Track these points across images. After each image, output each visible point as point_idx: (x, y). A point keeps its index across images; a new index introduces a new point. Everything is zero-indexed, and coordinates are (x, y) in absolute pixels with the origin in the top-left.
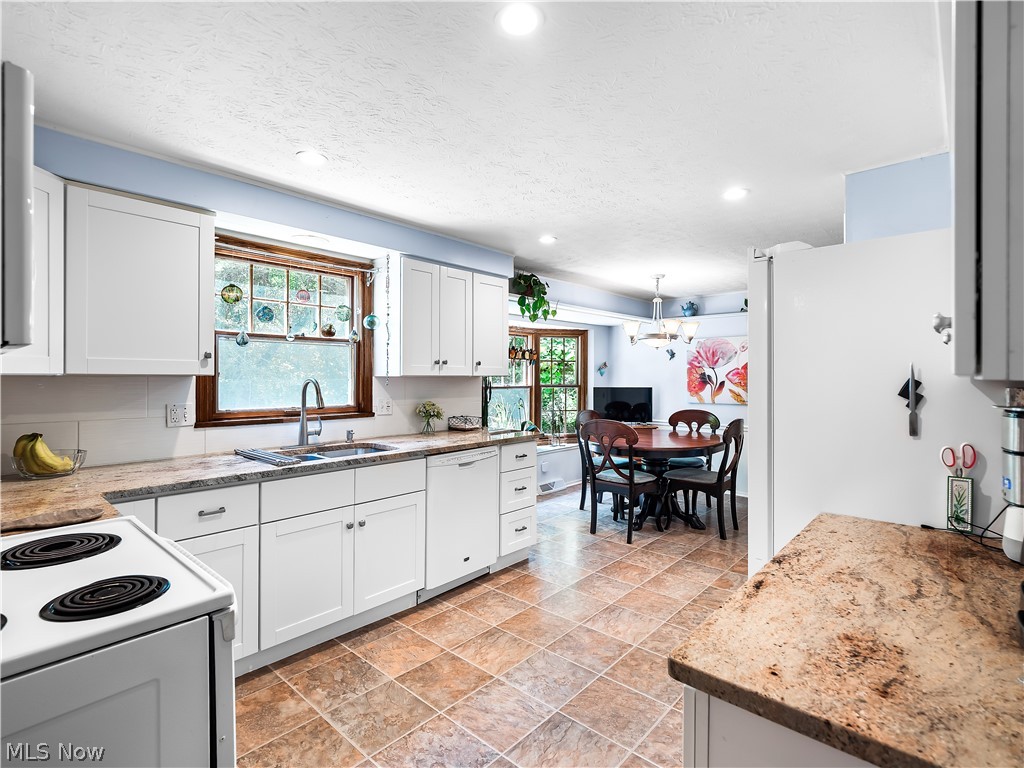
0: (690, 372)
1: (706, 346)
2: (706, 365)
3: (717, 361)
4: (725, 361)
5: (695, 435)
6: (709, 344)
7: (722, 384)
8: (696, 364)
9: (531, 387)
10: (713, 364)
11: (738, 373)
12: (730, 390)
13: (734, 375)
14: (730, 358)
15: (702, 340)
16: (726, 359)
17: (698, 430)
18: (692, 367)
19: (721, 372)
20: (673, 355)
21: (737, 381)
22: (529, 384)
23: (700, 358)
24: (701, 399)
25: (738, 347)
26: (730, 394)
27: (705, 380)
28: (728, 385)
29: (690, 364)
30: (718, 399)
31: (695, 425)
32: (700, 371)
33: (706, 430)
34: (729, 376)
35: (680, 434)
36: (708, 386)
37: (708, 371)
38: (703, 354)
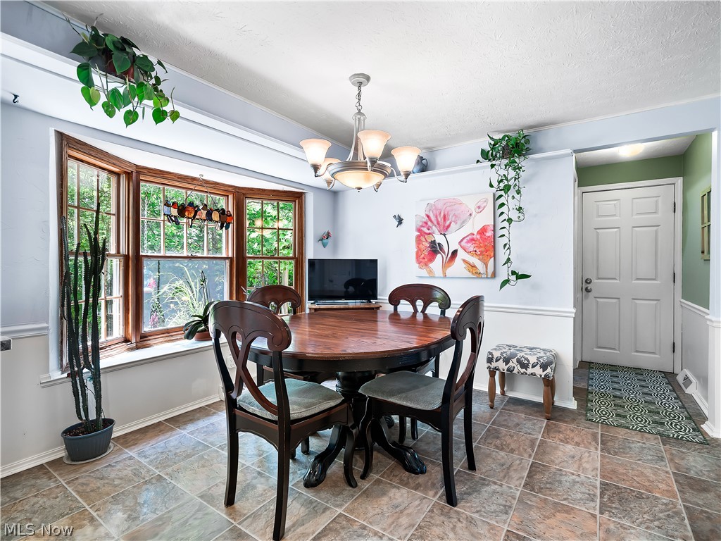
0: (418, 239)
1: (436, 209)
2: (437, 231)
3: (449, 226)
4: (458, 226)
5: (420, 317)
6: (440, 206)
7: (455, 253)
8: (425, 230)
9: (231, 259)
10: (444, 230)
11: (473, 240)
12: (464, 261)
13: (468, 242)
14: (463, 222)
15: (432, 202)
16: (459, 222)
17: (423, 311)
18: (421, 234)
19: (453, 239)
20: (400, 221)
21: (472, 249)
22: (230, 255)
23: (429, 223)
24: (430, 272)
25: (472, 207)
26: (464, 265)
27: (435, 249)
28: (461, 254)
29: (419, 230)
30: (450, 271)
31: (420, 304)
32: (430, 239)
33: (434, 310)
34: (463, 243)
35: (402, 316)
36: (439, 256)
37: (439, 239)
38: (433, 218)
